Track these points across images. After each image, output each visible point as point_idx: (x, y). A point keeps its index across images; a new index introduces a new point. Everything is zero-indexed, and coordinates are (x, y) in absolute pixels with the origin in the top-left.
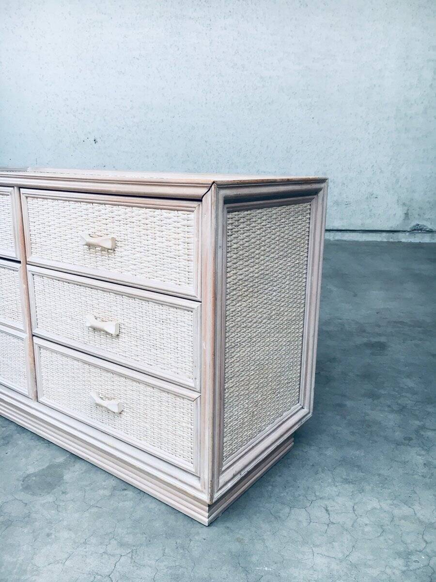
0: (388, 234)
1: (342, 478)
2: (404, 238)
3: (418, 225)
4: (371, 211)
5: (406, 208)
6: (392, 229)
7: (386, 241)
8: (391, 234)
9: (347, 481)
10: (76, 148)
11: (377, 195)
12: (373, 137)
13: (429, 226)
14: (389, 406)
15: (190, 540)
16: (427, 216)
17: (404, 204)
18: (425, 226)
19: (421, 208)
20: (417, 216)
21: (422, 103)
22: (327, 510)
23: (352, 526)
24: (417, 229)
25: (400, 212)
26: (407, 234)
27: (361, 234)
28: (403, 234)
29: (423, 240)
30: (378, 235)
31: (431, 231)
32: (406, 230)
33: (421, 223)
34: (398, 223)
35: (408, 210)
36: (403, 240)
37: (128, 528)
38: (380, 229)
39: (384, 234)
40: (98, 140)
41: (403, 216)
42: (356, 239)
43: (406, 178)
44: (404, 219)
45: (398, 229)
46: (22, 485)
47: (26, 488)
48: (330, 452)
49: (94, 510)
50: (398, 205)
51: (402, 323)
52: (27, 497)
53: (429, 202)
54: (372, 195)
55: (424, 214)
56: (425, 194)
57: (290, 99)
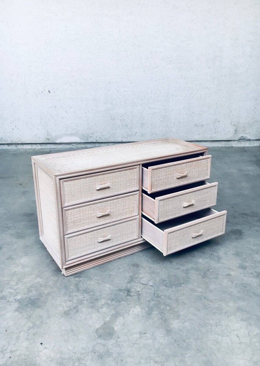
0: (225, 142)
1: (240, 318)
2: (235, 144)
3: (242, 136)
4: (215, 129)
5: (235, 127)
6: (228, 139)
7: (224, 146)
8: (227, 142)
9: (242, 320)
10: (37, 97)
11: (219, 120)
12: (216, 87)
13: (249, 137)
14: (252, 274)
15: (184, 357)
16: (247, 132)
17: (234, 125)
18: (246, 137)
19: (244, 127)
20: (242, 132)
21: (245, 66)
22: (238, 336)
23: (250, 343)
24: (242, 139)
25: (232, 130)
26: (236, 142)
27: (210, 143)
28: (234, 142)
29: (245, 145)
31: (249, 140)
32: (235, 139)
33: (244, 136)
34: (231, 136)
35: (237, 128)
36: (234, 146)
37: (155, 354)
38: (221, 140)
39: (223, 143)
40: (51, 91)
41: (234, 132)
43: (236, 110)
44: (235, 134)
45: (231, 140)
46: (97, 335)
47: (100, 336)
48: (231, 304)
49: (136, 345)
50: (231, 125)
51: (246, 214)
52: (103, 342)
53: (249, 124)
54: (216, 120)
55: (246, 130)
56: (246, 119)
57: (168, 65)
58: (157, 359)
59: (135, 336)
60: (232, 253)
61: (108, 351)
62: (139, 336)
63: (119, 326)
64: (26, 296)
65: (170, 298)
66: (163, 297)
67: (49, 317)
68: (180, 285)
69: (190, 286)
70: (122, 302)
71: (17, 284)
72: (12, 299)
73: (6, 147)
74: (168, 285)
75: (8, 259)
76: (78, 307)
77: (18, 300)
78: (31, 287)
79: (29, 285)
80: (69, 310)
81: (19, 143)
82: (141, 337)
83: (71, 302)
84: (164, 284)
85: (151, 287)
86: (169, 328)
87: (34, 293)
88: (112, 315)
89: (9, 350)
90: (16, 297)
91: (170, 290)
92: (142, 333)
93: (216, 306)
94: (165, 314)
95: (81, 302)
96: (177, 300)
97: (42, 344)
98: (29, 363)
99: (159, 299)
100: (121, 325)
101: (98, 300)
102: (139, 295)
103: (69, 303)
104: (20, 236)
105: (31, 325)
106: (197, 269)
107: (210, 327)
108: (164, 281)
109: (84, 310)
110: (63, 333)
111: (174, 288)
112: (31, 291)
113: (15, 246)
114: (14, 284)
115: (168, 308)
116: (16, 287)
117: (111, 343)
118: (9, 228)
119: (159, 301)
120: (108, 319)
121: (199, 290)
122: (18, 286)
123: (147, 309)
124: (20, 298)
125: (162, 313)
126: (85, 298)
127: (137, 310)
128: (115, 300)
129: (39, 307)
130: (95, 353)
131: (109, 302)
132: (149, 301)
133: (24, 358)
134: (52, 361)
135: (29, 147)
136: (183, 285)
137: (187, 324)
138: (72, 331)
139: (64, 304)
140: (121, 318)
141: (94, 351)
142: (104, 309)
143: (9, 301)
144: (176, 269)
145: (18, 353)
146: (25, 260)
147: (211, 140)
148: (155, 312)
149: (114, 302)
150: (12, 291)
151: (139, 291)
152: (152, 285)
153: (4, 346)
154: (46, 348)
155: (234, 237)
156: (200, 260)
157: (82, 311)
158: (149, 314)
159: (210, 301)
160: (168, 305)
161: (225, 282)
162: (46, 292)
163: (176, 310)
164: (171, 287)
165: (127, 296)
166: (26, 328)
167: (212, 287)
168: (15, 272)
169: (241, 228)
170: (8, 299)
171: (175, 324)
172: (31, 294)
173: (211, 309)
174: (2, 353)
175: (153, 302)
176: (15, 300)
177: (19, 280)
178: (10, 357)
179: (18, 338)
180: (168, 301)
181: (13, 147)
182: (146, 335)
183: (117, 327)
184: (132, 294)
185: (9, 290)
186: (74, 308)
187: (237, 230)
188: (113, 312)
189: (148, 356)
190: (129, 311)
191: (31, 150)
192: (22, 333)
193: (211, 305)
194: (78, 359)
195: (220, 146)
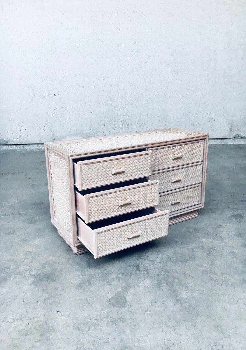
0: (221, 140)
2: (230, 142)
3: (237, 134)
5: (230, 126)
6: (223, 138)
7: (220, 144)
8: (223, 140)
10: (43, 100)
11: (215, 119)
12: (211, 87)
13: (243, 135)
15: (195, 322)
16: (242, 130)
17: (229, 124)
18: (241, 135)
19: (238, 125)
20: (236, 130)
21: (238, 68)
24: (237, 137)
25: (227, 128)
26: (232, 140)
28: (229, 140)
29: (240, 143)
31: (244, 138)
32: (231, 137)
34: (226, 134)
35: (232, 126)
36: (230, 143)
37: (167, 319)
38: (217, 138)
39: (219, 140)
40: (56, 94)
41: (229, 130)
43: (230, 109)
44: (230, 132)
45: (226, 137)
46: (110, 304)
47: (113, 305)
48: (237, 277)
49: (148, 312)
50: (226, 124)
51: (245, 201)
52: (116, 309)
53: (243, 122)
54: (212, 119)
55: (240, 128)
56: (241, 117)
57: (165, 68)
58: (169, 324)
59: (146, 304)
60: (235, 234)
61: (122, 318)
62: (150, 305)
63: (131, 296)
64: (40, 271)
65: (177, 272)
66: (171, 272)
67: (64, 289)
68: (186, 261)
69: (196, 262)
70: (132, 276)
71: (31, 262)
72: (27, 274)
73: (13, 147)
74: (175, 261)
75: (21, 241)
76: (90, 280)
77: (33, 275)
78: (45, 264)
79: (43, 262)
80: (83, 283)
81: (26, 143)
82: (152, 305)
83: (84, 277)
84: (171, 260)
85: (158, 264)
86: (178, 298)
87: (48, 270)
88: (123, 287)
89: (27, 317)
90: (31, 273)
91: (177, 266)
92: (153, 302)
93: (222, 278)
94: (173, 286)
95: (93, 276)
96: (184, 274)
97: (58, 312)
98: (47, 328)
99: (167, 273)
100: (132, 295)
101: (109, 274)
102: (148, 270)
103: (82, 277)
104: (31, 221)
105: (47, 296)
106: (202, 248)
107: (218, 296)
108: (171, 258)
109: (96, 283)
110: (78, 302)
111: (180, 264)
112: (45, 267)
113: (27, 230)
114: (29, 261)
115: (176, 281)
116: (30, 264)
117: (123, 310)
118: (21, 215)
119: (167, 275)
120: (119, 290)
121: (205, 266)
122: (32, 264)
123: (156, 282)
124: (35, 273)
125: (171, 285)
126: (97, 273)
127: (147, 282)
128: (125, 274)
129: (54, 281)
130: (109, 319)
131: (120, 276)
132: (158, 275)
133: (42, 324)
134: (69, 326)
135: (36, 147)
136: (189, 261)
137: (195, 294)
138: (86, 300)
139: (77, 278)
140: (132, 289)
141: (108, 318)
142: (116, 282)
143: (24, 276)
144: (182, 248)
145: (36, 320)
146: (37, 241)
148: (164, 284)
149: (124, 276)
150: (28, 268)
151: (147, 267)
152: (160, 261)
153: (22, 314)
154: (63, 315)
155: (235, 220)
156: (204, 240)
157: (95, 284)
158: (159, 285)
159: (217, 274)
160: (176, 278)
161: (230, 259)
162: (59, 268)
163: (184, 282)
164: (178, 263)
165: (136, 271)
166: (42, 298)
167: (217, 262)
168: (29, 251)
169: (241, 213)
170: (23, 274)
171: (184, 294)
172: (45, 270)
173: (217, 282)
174: (21, 320)
175: (162, 276)
176: (30, 275)
177: (33, 259)
178: (29, 324)
179: (35, 308)
180: (176, 275)
181: (21, 148)
182: (157, 303)
183: (129, 296)
184: (141, 269)
185: (25, 267)
186: (87, 282)
187: (238, 214)
188: (124, 284)
189: (160, 321)
190: (140, 283)
191: (37, 150)
192: (39, 303)
193: (218, 278)
194: (94, 325)
195: (216, 144)
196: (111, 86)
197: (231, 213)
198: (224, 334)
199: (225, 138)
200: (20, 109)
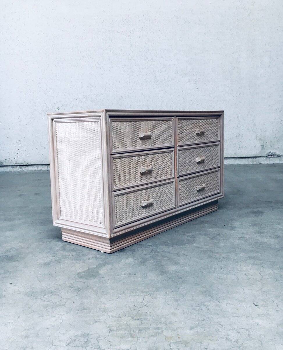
0: (252, 159)
1: (251, 264)
2: (263, 161)
4: (240, 145)
5: (262, 142)
6: (254, 156)
7: (251, 163)
8: (254, 159)
9: (254, 264)
10: (45, 114)
11: (243, 135)
13: (278, 153)
14: (270, 236)
15: (178, 289)
16: (276, 147)
17: (260, 139)
18: (275, 153)
19: (271, 141)
20: (269, 147)
21: (265, 76)
22: (246, 275)
23: (261, 279)
24: (270, 155)
25: (258, 144)
26: (264, 158)
27: (235, 160)
28: (262, 159)
29: (275, 162)
30: (246, 160)
31: (279, 156)
32: (263, 156)
33: (272, 151)
34: (258, 151)
35: (263, 143)
36: (262, 163)
37: (144, 287)
38: (247, 156)
39: (250, 159)
40: (60, 108)
41: (261, 147)
42: (232, 163)
43: (260, 123)
44: (261, 149)
45: (259, 156)
46: (78, 276)
47: (81, 277)
48: (241, 255)
49: (122, 282)
50: (257, 140)
51: (270, 202)
52: (84, 280)
53: (276, 137)
54: (239, 135)
55: (274, 145)
56: (273, 132)
57: (182, 77)
58: (146, 290)
59: (123, 276)
60: (249, 224)
61: (88, 286)
62: (127, 276)
63: (105, 270)
64: (3, 254)
65: (169, 253)
66: (161, 252)
67: (25, 267)
68: (183, 244)
69: (195, 245)
73: (9, 169)
74: (169, 245)
76: (60, 260)
78: (11, 249)
79: (9, 248)
80: (50, 262)
82: (129, 277)
83: (54, 257)
84: (165, 244)
85: (149, 247)
86: (164, 271)
87: (13, 253)
88: (99, 264)
91: (171, 248)
92: (132, 274)
93: (223, 256)
94: (161, 262)
95: (65, 257)
96: (178, 254)
97: (11, 283)
99: (157, 253)
100: (107, 270)
101: (85, 255)
103: (51, 258)
106: (206, 235)
107: (213, 269)
108: (165, 242)
110: (39, 276)
111: (176, 247)
112: (10, 251)
115: (166, 259)
117: (92, 281)
119: (157, 255)
120: (93, 266)
121: (205, 247)
123: (141, 260)
125: (158, 261)
126: (70, 254)
127: (130, 260)
129: (15, 261)
130: (72, 288)
131: (98, 256)
132: (145, 255)
134: (20, 294)
136: (187, 245)
137: (186, 268)
138: (50, 274)
139: (45, 258)
140: (109, 265)
142: (91, 261)
144: (181, 235)
146: (9, 233)
147: (235, 156)
148: (151, 261)
149: (103, 256)
151: (134, 249)
152: (151, 245)
154: (16, 286)
155: (253, 215)
156: (211, 229)
157: (65, 262)
158: (143, 262)
160: (166, 257)
161: (238, 242)
162: (27, 252)
163: (175, 259)
164: (173, 246)
167: (221, 245)
169: (262, 210)
171: (172, 268)
172: (8, 253)
173: (216, 258)
175: (150, 256)
180: (167, 254)
182: (136, 275)
183: (102, 271)
184: (126, 251)
186: (56, 261)
187: (258, 211)
188: (101, 262)
189: (135, 288)
190: (120, 261)
191: (36, 172)
193: (218, 256)
194: (52, 292)
195: (247, 163)
196: (122, 97)
197: (249, 210)
198: (212, 297)
199: (257, 156)
200: (19, 125)
